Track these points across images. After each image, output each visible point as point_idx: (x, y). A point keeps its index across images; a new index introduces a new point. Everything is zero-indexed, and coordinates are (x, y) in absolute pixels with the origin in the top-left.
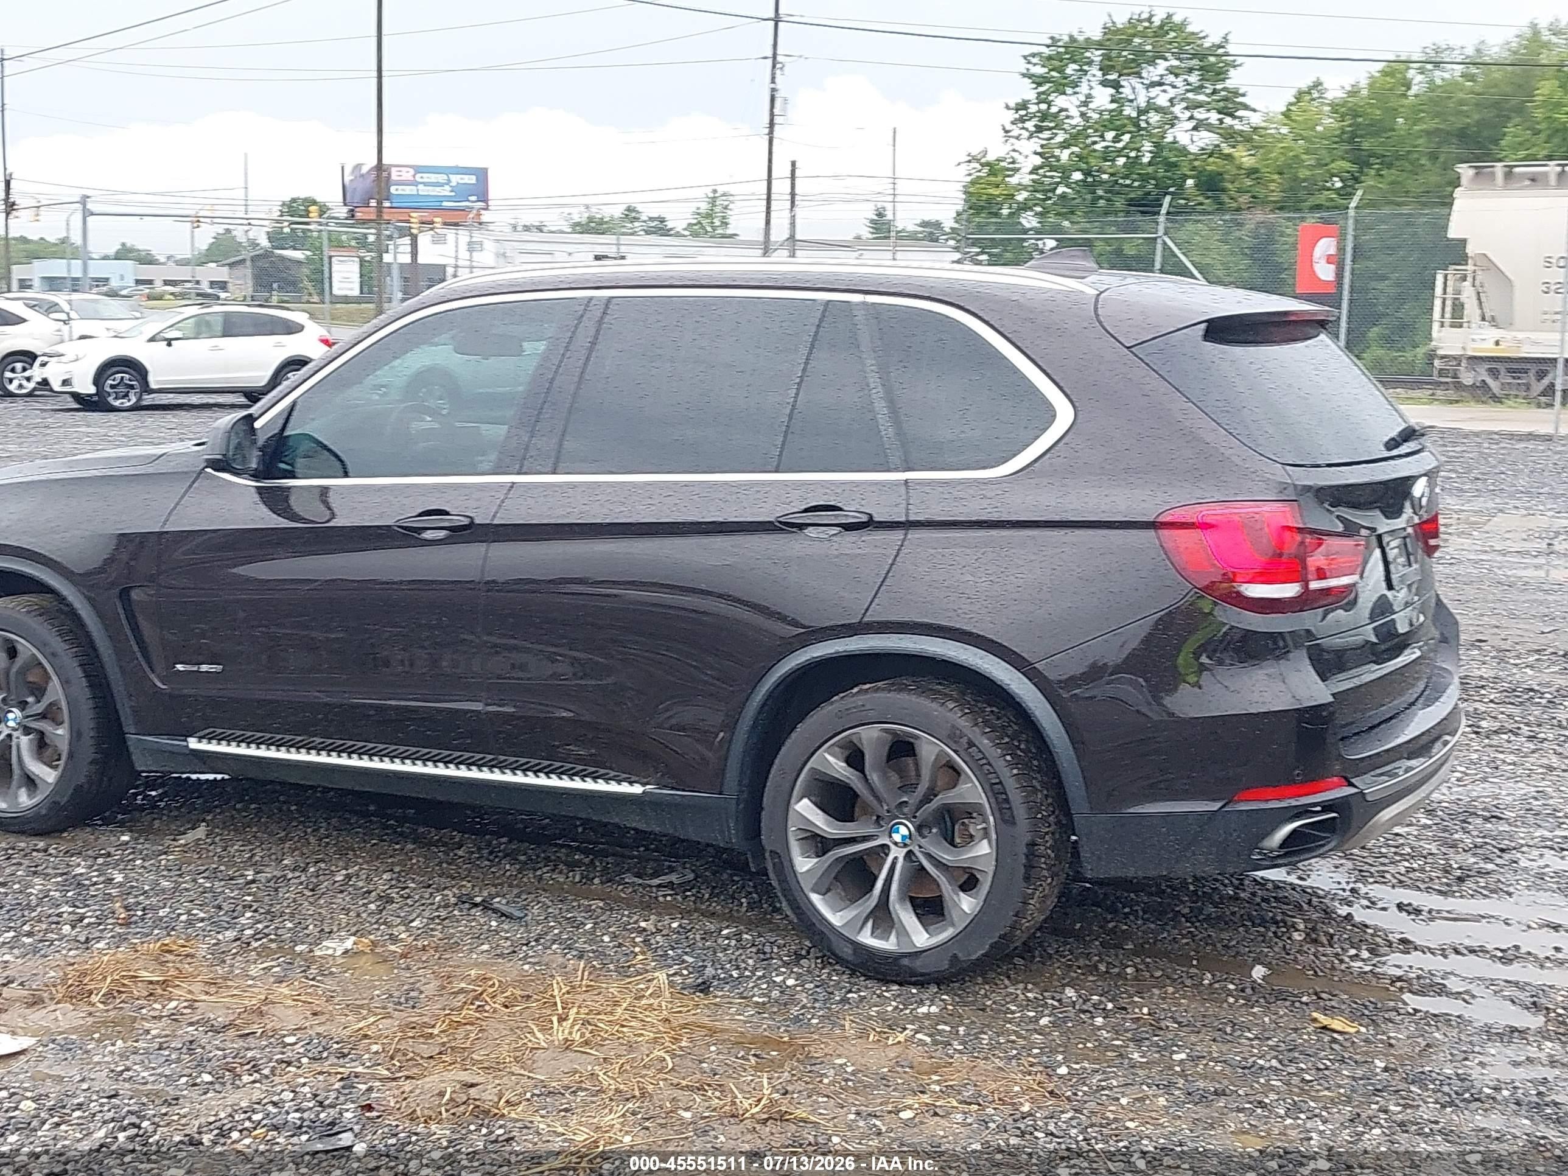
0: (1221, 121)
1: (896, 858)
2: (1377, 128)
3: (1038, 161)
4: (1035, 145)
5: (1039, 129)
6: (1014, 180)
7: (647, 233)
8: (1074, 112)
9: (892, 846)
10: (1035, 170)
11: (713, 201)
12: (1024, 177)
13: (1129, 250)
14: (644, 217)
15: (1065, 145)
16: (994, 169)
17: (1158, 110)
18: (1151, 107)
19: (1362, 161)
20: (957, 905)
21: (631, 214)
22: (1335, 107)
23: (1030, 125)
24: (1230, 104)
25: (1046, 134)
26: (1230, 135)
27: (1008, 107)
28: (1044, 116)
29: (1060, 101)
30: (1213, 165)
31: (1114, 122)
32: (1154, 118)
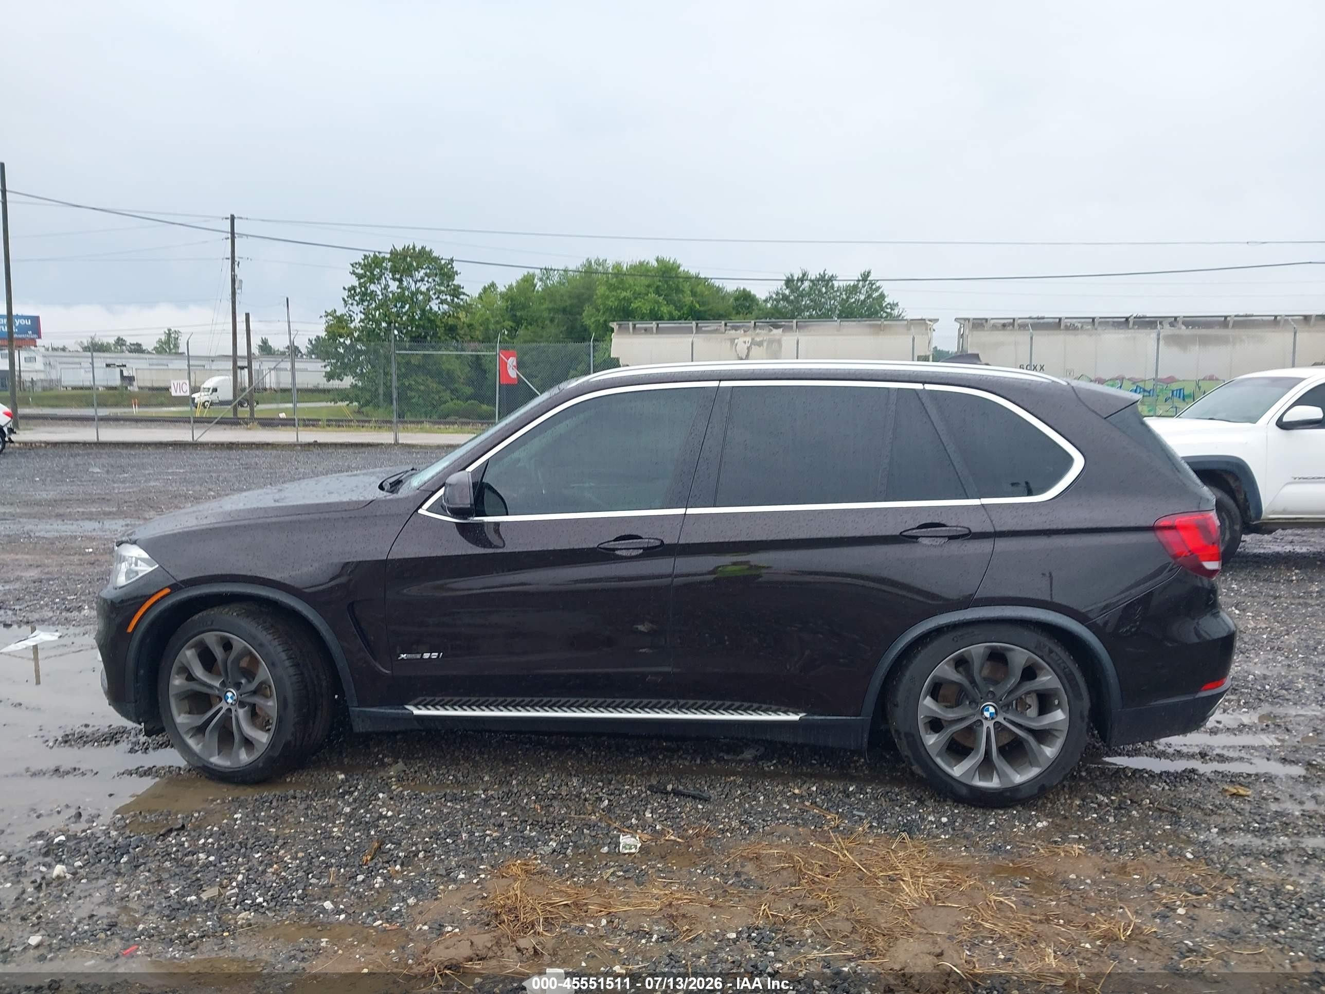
0: (453, 300)
1: (988, 728)
2: (524, 307)
3: (363, 317)
4: (361, 308)
5: (362, 301)
6: (352, 326)
7: (130, 352)
8: (379, 293)
9: (984, 721)
10: (362, 321)
11: (169, 335)
12: (356, 324)
13: (414, 361)
14: (128, 343)
15: (376, 309)
16: (340, 319)
17: (422, 293)
18: (418, 291)
19: (518, 322)
20: (1042, 753)
21: (120, 342)
22: (502, 295)
23: (357, 298)
24: (456, 292)
25: (366, 303)
26: (458, 306)
27: (344, 288)
28: (364, 294)
29: (372, 287)
30: (451, 321)
31: (400, 298)
32: (421, 297)
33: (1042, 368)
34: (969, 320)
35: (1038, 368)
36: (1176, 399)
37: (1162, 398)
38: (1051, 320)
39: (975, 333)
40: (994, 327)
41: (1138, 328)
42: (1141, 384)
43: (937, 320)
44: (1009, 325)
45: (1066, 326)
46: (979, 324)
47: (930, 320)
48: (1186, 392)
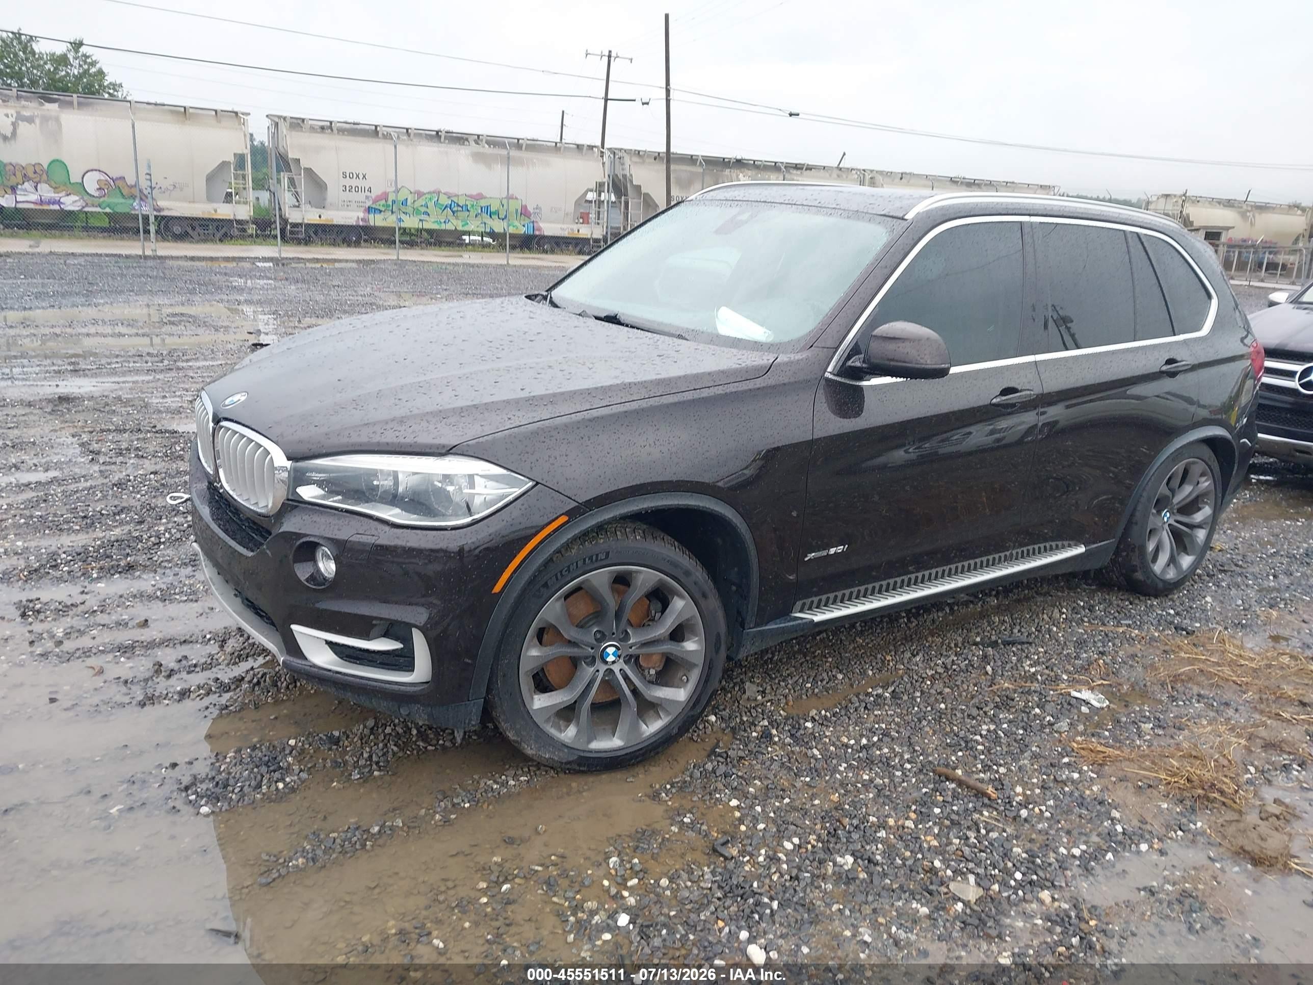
33: (364, 177)
34: (285, 118)
35: (361, 176)
36: (484, 215)
37: (473, 214)
38: (368, 127)
39: (294, 133)
40: (312, 129)
41: (449, 143)
42: (455, 199)
43: (249, 114)
44: (327, 128)
45: (383, 134)
46: (297, 124)
47: (243, 114)
48: (493, 210)
